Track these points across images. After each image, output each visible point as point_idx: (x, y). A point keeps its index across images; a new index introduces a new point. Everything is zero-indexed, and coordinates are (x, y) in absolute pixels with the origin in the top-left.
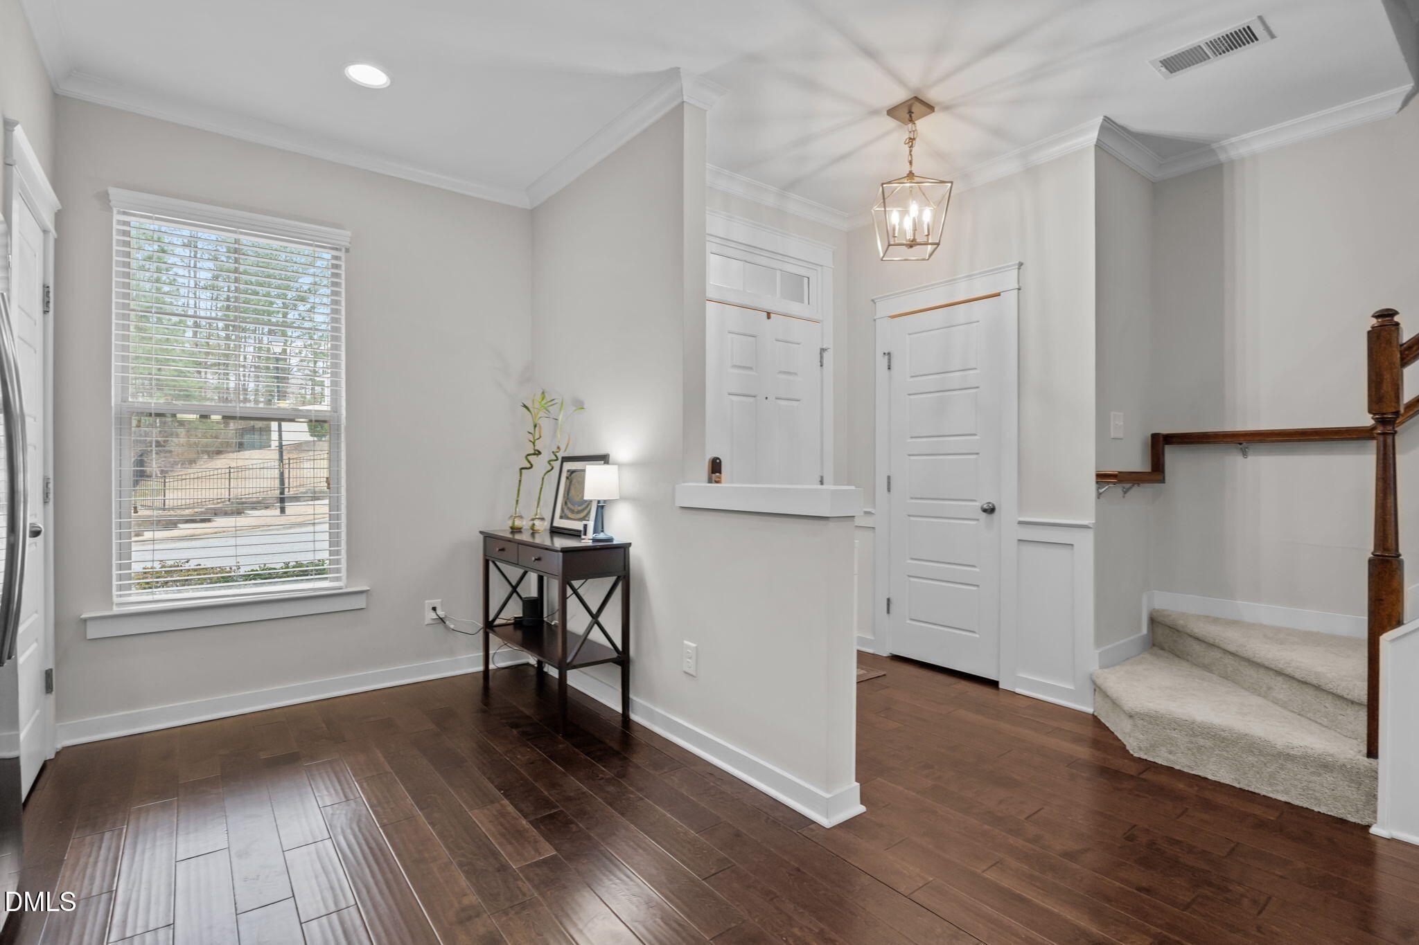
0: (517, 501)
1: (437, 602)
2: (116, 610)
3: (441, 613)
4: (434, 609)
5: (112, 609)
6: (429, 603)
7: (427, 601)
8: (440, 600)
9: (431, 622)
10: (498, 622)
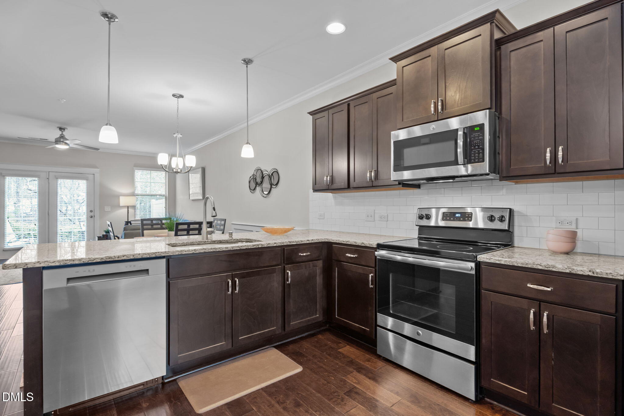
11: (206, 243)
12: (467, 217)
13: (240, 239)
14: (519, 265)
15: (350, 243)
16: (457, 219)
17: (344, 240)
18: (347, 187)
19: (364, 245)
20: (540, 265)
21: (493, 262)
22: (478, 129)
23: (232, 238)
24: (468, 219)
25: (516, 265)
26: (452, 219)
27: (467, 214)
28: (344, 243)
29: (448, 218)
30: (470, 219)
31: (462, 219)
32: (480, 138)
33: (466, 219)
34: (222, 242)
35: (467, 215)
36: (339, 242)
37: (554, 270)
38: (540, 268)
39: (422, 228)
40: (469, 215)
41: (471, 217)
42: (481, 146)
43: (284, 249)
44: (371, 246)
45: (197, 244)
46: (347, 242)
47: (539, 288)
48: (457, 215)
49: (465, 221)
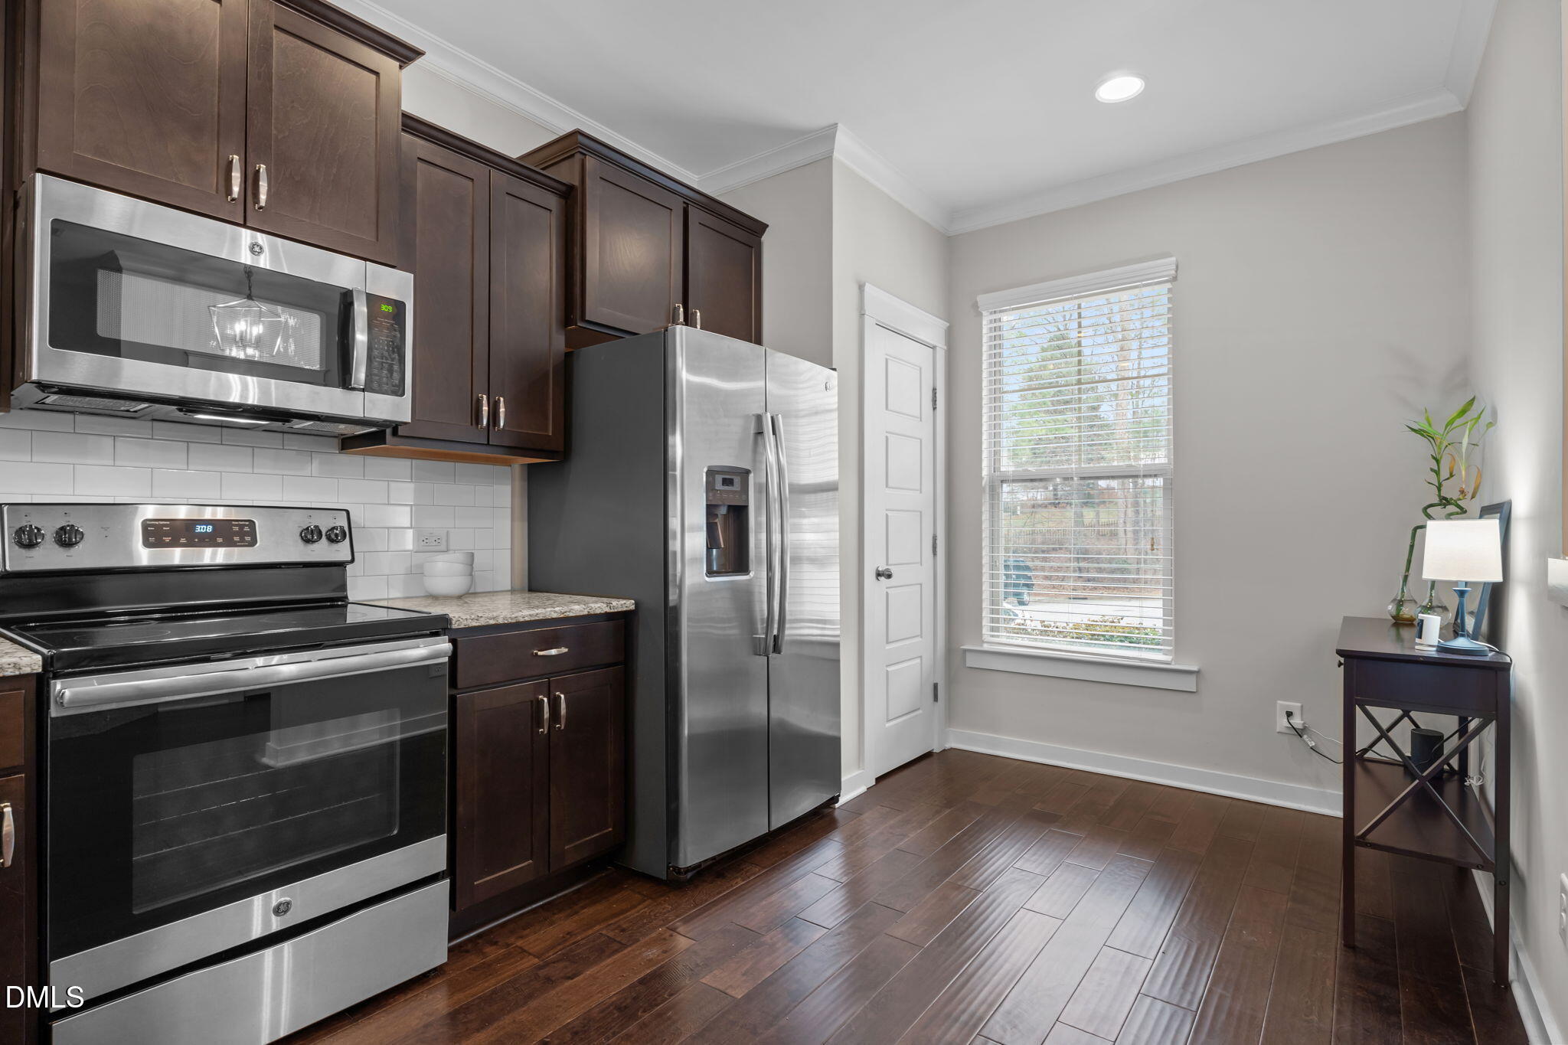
0: (1406, 578)
1: (1294, 705)
2: (986, 647)
3: (1297, 721)
4: (1289, 714)
5: (982, 646)
6: (1283, 704)
7: (1279, 702)
8: (1299, 704)
9: (1284, 730)
10: (1369, 755)
12: (236, 534)
16: (202, 540)
22: (390, 309)
24: (242, 540)
26: (184, 541)
27: (236, 525)
29: (167, 539)
30: (248, 538)
31: (220, 540)
32: (395, 333)
33: (236, 539)
35: (236, 529)
40: (241, 527)
41: (252, 534)
42: (394, 355)
47: (553, 652)
48: (200, 529)
49: (233, 544)
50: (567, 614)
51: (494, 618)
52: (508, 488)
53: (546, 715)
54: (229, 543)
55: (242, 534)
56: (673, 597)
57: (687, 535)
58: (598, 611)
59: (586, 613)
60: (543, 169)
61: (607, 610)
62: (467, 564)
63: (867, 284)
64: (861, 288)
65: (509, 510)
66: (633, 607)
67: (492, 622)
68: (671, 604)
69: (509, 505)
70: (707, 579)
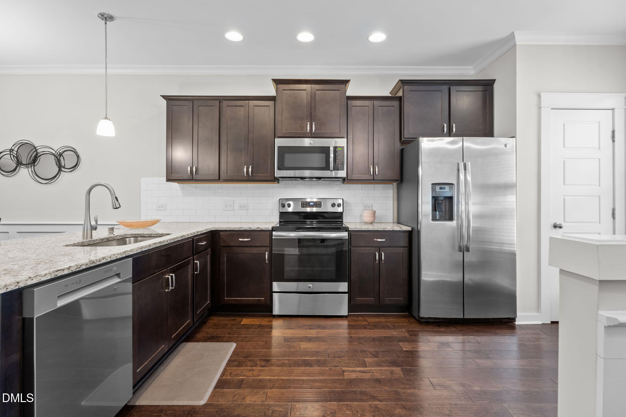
11: (95, 242)
12: (318, 205)
13: (124, 235)
14: (371, 230)
15: (244, 229)
16: (311, 206)
17: (236, 227)
18: (218, 179)
19: (260, 229)
20: (381, 228)
21: (358, 230)
22: (341, 149)
23: (114, 235)
24: (319, 206)
25: (370, 230)
26: (308, 206)
28: (236, 229)
29: (305, 206)
30: (320, 206)
31: (315, 206)
32: (342, 155)
33: (318, 206)
34: (109, 240)
35: (318, 204)
36: (230, 229)
37: (386, 230)
38: (380, 230)
39: (282, 214)
40: (319, 203)
41: (321, 205)
42: (342, 160)
43: (193, 239)
44: (267, 229)
45: (87, 244)
46: (240, 228)
47: (379, 240)
48: (311, 204)
49: (317, 207)
50: (385, 230)
51: (361, 229)
52: (392, 191)
53: (377, 258)
54: (316, 207)
55: (319, 205)
56: (419, 227)
57: (423, 205)
58: (396, 230)
59: (392, 230)
60: (395, 95)
61: (400, 230)
62: (371, 214)
63: (541, 93)
64: (539, 96)
65: (392, 198)
66: (411, 230)
67: (360, 230)
68: (419, 230)
69: (392, 196)
70: (431, 222)
